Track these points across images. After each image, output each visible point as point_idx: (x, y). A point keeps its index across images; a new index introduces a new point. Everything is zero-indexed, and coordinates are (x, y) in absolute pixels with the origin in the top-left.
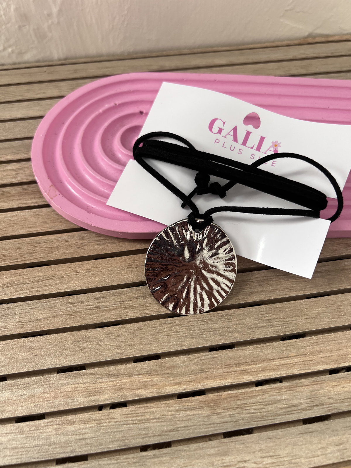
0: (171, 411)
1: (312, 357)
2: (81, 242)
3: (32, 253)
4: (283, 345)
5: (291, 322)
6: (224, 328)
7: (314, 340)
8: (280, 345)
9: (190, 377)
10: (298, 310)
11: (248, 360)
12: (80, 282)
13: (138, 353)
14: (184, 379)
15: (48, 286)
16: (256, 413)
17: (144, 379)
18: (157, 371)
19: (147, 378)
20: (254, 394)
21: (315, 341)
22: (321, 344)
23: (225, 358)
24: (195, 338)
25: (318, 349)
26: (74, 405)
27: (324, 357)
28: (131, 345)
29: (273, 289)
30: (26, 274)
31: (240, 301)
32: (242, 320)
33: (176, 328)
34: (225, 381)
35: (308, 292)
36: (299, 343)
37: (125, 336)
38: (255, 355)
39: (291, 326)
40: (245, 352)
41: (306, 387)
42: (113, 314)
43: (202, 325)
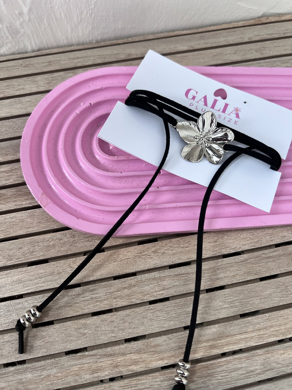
0: (157, 382)
1: (265, 332)
2: (72, 239)
3: (32, 252)
4: (242, 322)
5: (248, 302)
8: (240, 323)
9: (171, 353)
10: (254, 291)
11: (215, 336)
13: (128, 336)
14: (166, 355)
15: (50, 281)
16: (223, 379)
17: (134, 357)
18: (144, 350)
19: (137, 356)
20: (221, 365)
21: (268, 318)
22: (273, 320)
24: (173, 320)
25: (270, 324)
26: (82, 381)
27: (274, 331)
28: (123, 329)
29: (234, 274)
30: (30, 271)
32: (209, 303)
34: (198, 355)
35: (261, 276)
36: (255, 320)
37: (117, 322)
38: (220, 332)
39: (249, 306)
40: (212, 330)
41: (260, 356)
42: (105, 303)
43: (178, 309)
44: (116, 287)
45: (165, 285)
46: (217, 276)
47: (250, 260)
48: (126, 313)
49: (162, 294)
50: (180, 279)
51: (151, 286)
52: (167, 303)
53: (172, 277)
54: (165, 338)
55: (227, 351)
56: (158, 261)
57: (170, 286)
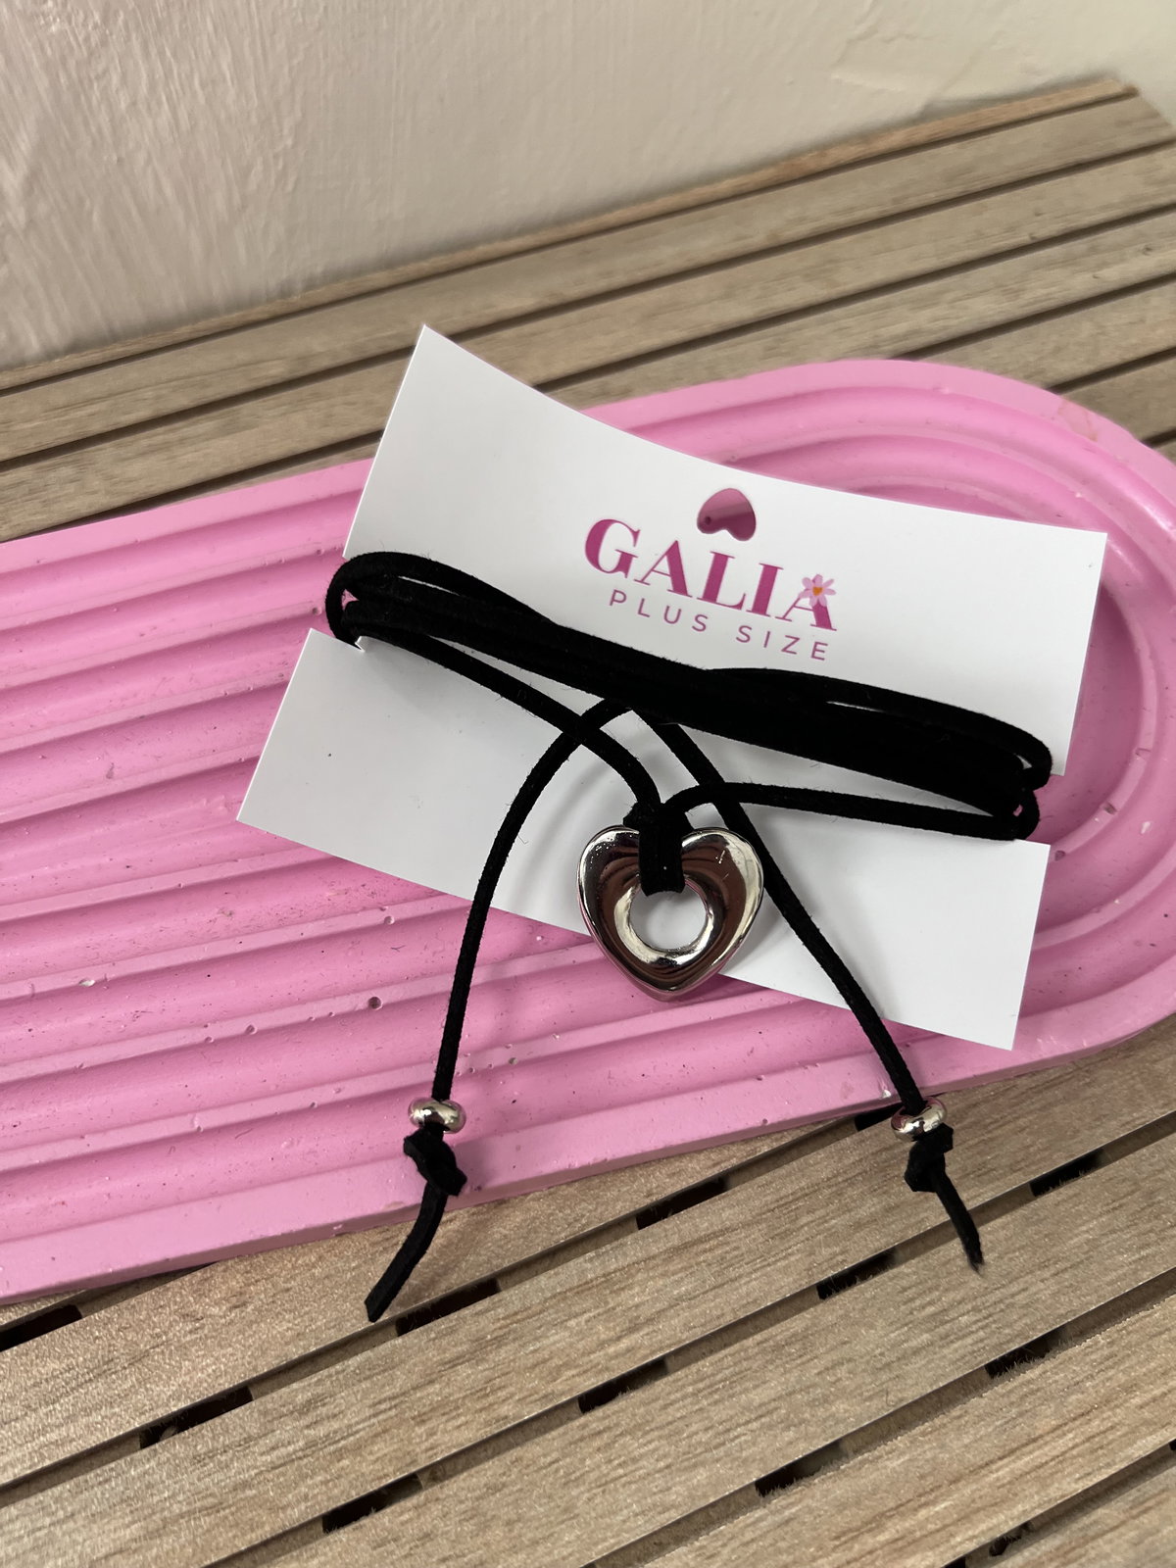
1: (1109, 1417)
4: (1006, 1399)
5: (1012, 1300)
6: (794, 1392)
7: (1102, 1348)
8: (996, 1404)
10: (1023, 1247)
11: (906, 1493)
12: (217, 1359)
15: (97, 1408)
21: (1106, 1352)
22: (1129, 1356)
23: (826, 1511)
24: (703, 1464)
25: (1122, 1378)
27: (1147, 1404)
31: (823, 1272)
32: (845, 1343)
33: (624, 1447)
35: (1036, 1171)
36: (1057, 1374)
37: (447, 1533)
38: (922, 1467)
39: (1015, 1317)
40: (885, 1467)
41: (1115, 1534)
42: (379, 1455)
43: (716, 1403)
44: (415, 1365)
45: (637, 1306)
46: (852, 1213)
47: (975, 1111)
48: (484, 1481)
49: (628, 1350)
50: (698, 1264)
51: (572, 1323)
52: (660, 1386)
53: (658, 1261)
54: (686, 1555)
55: (971, 1546)
56: (584, 1205)
57: (659, 1306)
